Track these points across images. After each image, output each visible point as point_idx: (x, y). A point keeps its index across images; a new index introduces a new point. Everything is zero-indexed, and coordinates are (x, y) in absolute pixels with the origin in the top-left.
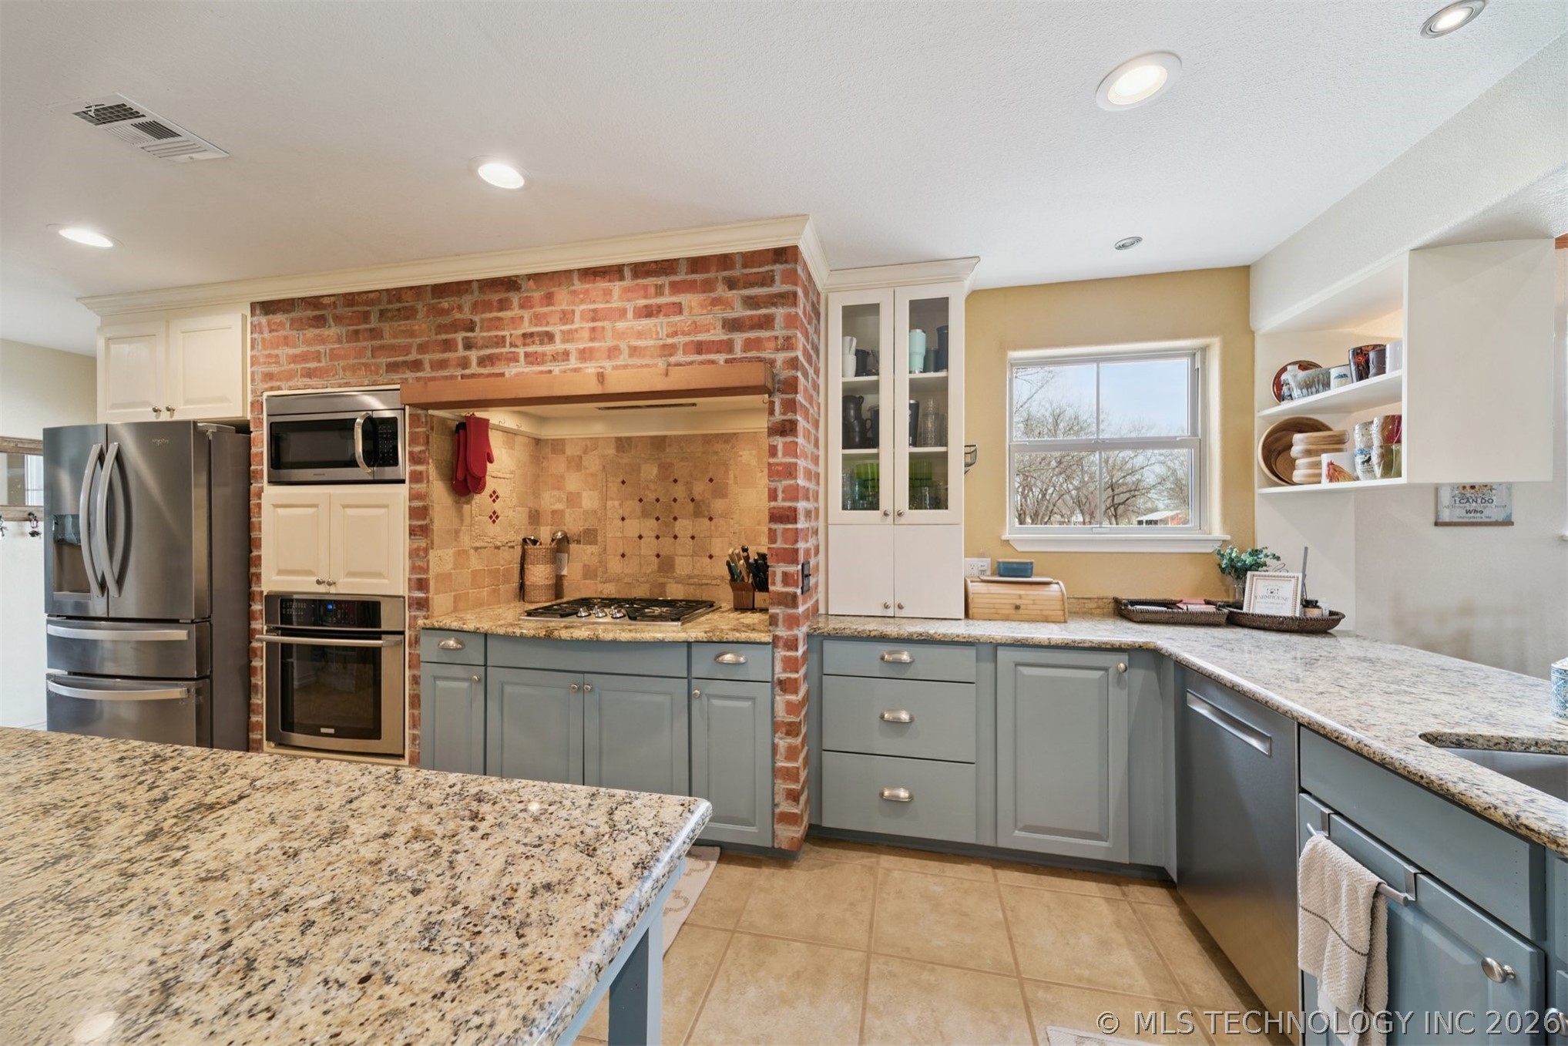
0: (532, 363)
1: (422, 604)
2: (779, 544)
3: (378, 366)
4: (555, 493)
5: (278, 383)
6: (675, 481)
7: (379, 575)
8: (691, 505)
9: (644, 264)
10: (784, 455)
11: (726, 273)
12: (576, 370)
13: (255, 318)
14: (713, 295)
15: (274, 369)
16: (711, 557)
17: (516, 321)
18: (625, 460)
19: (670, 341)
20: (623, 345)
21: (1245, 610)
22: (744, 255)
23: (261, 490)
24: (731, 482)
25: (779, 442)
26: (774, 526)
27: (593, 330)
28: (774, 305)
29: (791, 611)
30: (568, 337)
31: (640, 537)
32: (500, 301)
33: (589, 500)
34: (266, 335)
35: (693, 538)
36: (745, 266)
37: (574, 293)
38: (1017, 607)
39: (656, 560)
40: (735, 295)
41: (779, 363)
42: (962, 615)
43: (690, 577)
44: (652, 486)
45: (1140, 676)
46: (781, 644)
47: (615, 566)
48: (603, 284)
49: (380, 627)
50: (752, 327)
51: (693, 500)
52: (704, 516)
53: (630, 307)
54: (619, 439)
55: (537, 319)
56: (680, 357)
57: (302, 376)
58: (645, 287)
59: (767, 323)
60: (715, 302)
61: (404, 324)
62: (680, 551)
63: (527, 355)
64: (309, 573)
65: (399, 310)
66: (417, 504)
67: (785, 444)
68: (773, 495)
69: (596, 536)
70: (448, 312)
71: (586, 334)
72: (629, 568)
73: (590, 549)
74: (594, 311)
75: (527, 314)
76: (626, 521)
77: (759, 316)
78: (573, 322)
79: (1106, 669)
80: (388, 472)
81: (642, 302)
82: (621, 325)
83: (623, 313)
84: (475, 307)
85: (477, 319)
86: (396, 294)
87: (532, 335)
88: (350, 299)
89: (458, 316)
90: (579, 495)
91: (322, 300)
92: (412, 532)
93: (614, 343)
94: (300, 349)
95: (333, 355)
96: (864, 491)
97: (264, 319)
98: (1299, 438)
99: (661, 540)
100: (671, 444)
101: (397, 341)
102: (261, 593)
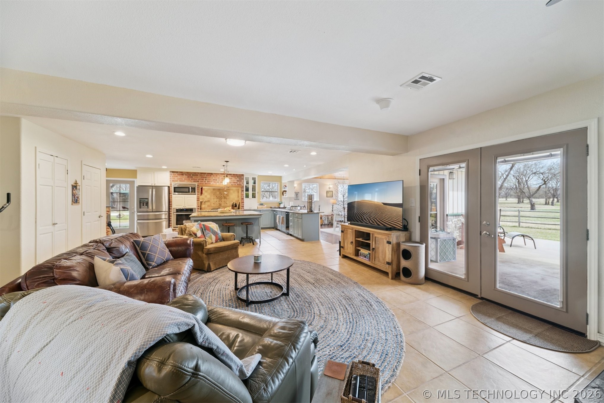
2: (242, 201)
3: (192, 181)
5: (175, 182)
6: (222, 194)
7: (192, 206)
9: (228, 174)
11: (237, 176)
15: (174, 180)
16: (227, 204)
17: (212, 178)
22: (239, 174)
23: (172, 196)
25: (242, 192)
31: (217, 201)
32: (210, 175)
34: (173, 175)
35: (224, 201)
38: (262, 207)
39: (219, 204)
40: (238, 178)
41: (242, 185)
42: (258, 208)
44: (218, 195)
45: (272, 212)
49: (192, 211)
50: (239, 181)
51: (224, 197)
56: (232, 183)
57: (180, 181)
59: (241, 181)
60: (236, 178)
61: (196, 176)
62: (222, 203)
63: (214, 182)
64: (181, 205)
66: (197, 197)
68: (242, 197)
70: (203, 176)
72: (215, 205)
73: (209, 203)
75: (214, 177)
76: (214, 199)
78: (220, 179)
80: (194, 193)
84: (207, 176)
86: (195, 173)
87: (214, 179)
88: (188, 173)
91: (183, 172)
92: (197, 200)
94: (179, 178)
95: (185, 179)
96: (247, 196)
97: (172, 173)
98: (284, 192)
99: (220, 202)
100: (221, 190)
101: (195, 178)
102: (172, 208)
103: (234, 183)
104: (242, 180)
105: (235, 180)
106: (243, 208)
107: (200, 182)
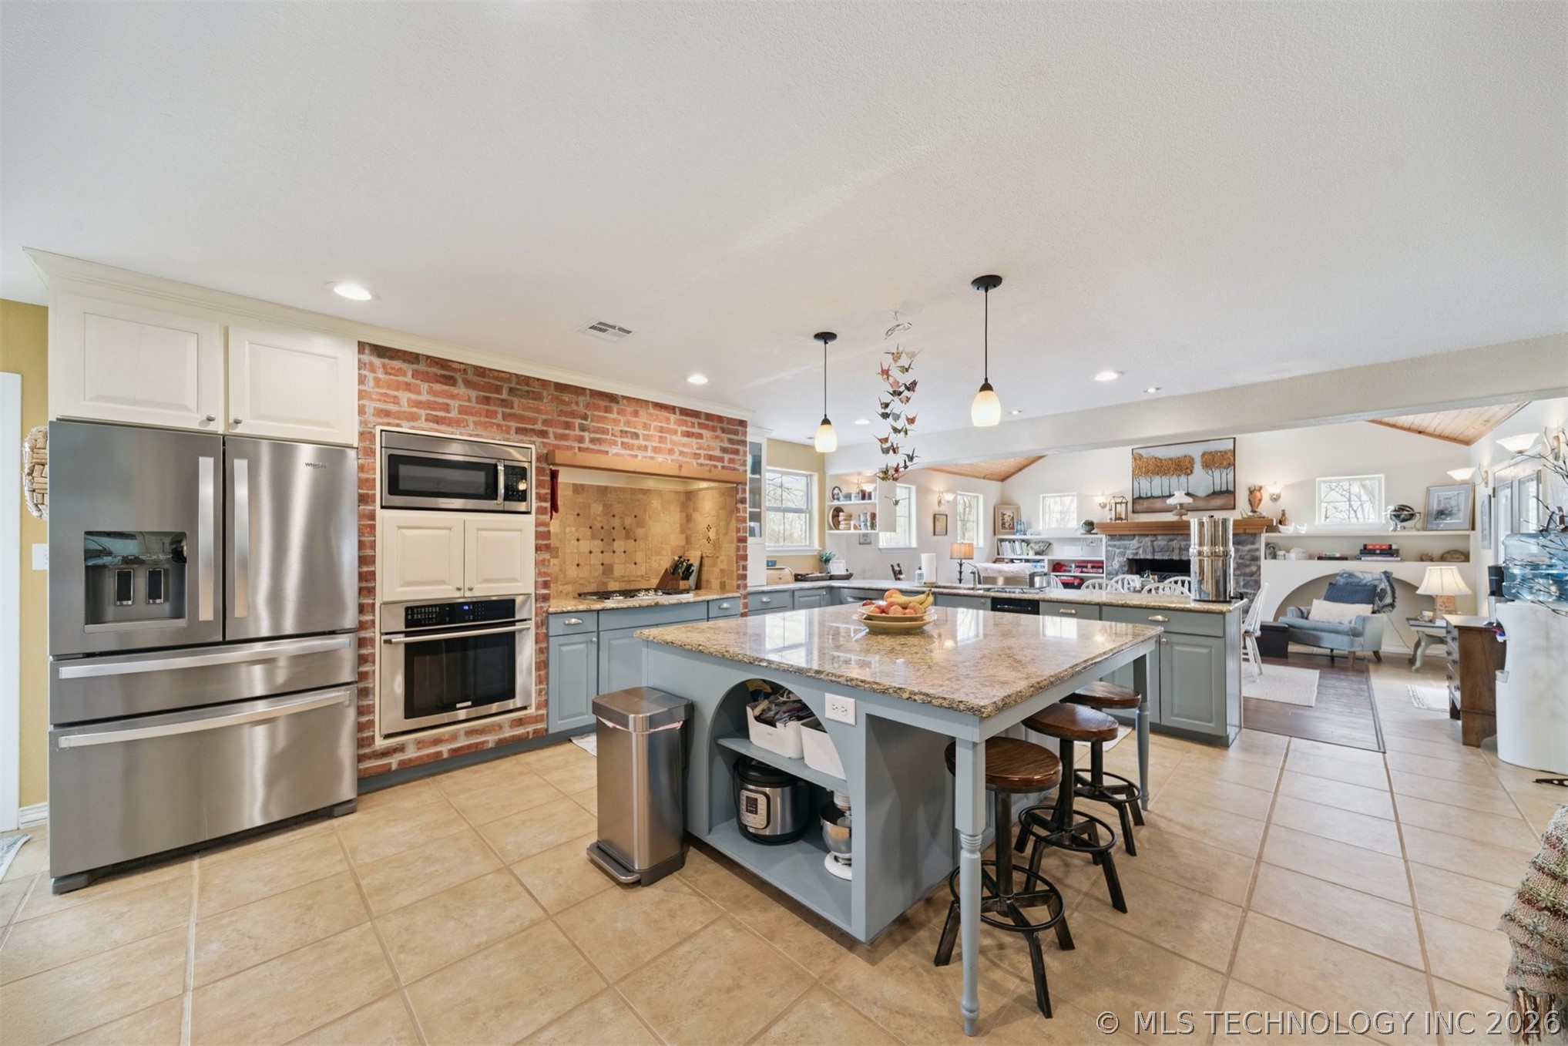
0: (625, 448)
1: (545, 598)
3: (509, 428)
5: (399, 422)
6: (614, 516)
7: (515, 580)
8: (624, 531)
9: (685, 409)
11: (721, 425)
12: (652, 458)
13: (363, 357)
14: (716, 434)
15: (390, 407)
16: (635, 564)
17: (616, 422)
18: (580, 499)
19: (698, 452)
20: (676, 449)
21: (833, 574)
22: (728, 418)
24: (647, 518)
27: (661, 437)
28: (738, 444)
30: (647, 438)
31: (591, 552)
32: (606, 407)
34: (380, 375)
35: (625, 552)
36: (728, 424)
37: (650, 414)
38: (780, 579)
39: (601, 567)
40: (724, 436)
42: (766, 583)
43: (623, 577)
44: (599, 519)
46: (742, 597)
48: (664, 413)
49: (514, 617)
50: (732, 453)
51: (624, 528)
52: (631, 539)
53: (679, 429)
55: (628, 423)
56: (702, 461)
57: (428, 421)
58: (686, 422)
59: (736, 452)
60: (717, 437)
61: (531, 403)
62: (617, 561)
63: (622, 443)
64: (442, 582)
65: (527, 392)
66: (539, 529)
69: (558, 551)
70: (568, 403)
71: (657, 439)
72: (583, 573)
74: (661, 427)
75: (623, 419)
76: (581, 542)
77: (733, 449)
78: (650, 430)
80: (522, 506)
81: (685, 429)
82: (674, 438)
83: (675, 432)
84: (588, 406)
85: (589, 413)
86: (526, 380)
87: (626, 432)
88: (481, 371)
89: (575, 408)
91: (451, 364)
92: (538, 549)
93: (672, 447)
94: (424, 397)
95: (462, 410)
97: (377, 362)
99: (605, 553)
100: (610, 492)
101: (526, 413)
102: (373, 605)
103: (711, 458)
104: (741, 448)
105: (712, 444)
106: (745, 586)
107: (547, 440)
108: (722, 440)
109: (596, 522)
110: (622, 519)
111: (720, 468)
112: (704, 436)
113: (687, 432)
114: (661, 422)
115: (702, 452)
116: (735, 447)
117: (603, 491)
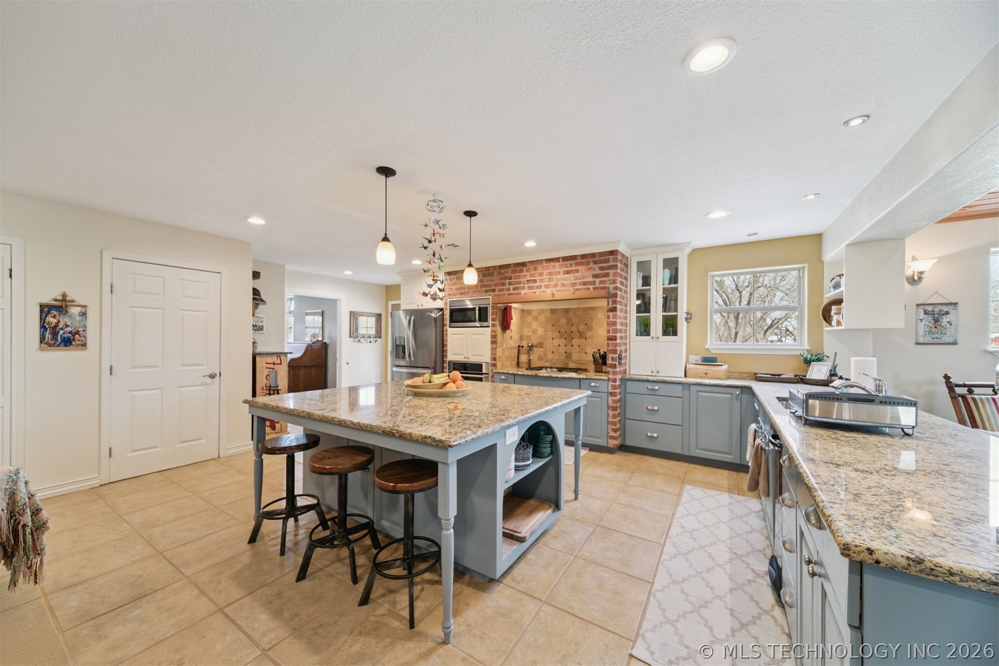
0: (530, 289)
1: (494, 365)
2: (610, 348)
3: (482, 291)
4: (528, 329)
5: (454, 297)
6: (573, 325)
7: (482, 356)
8: (579, 334)
9: (566, 257)
10: (613, 318)
11: (593, 259)
12: (544, 292)
14: (589, 266)
15: (451, 292)
16: (586, 353)
17: (525, 276)
18: (554, 317)
19: (575, 282)
20: (559, 283)
21: (807, 377)
22: (599, 253)
23: (447, 329)
24: (594, 325)
25: (611, 314)
26: (609, 342)
27: (550, 278)
28: (610, 269)
29: (614, 370)
30: (541, 281)
31: (559, 345)
32: (520, 270)
33: (540, 332)
34: (449, 282)
35: (579, 346)
36: (600, 257)
37: (543, 267)
39: (565, 354)
40: (597, 266)
41: (611, 288)
42: (683, 376)
43: (578, 361)
44: (564, 327)
46: (611, 380)
47: (550, 356)
48: (552, 264)
49: (482, 371)
50: (602, 277)
51: (579, 332)
52: (583, 338)
53: (561, 271)
54: (551, 309)
55: (532, 275)
56: (578, 287)
57: (459, 294)
58: (567, 264)
59: (607, 275)
60: (589, 269)
61: (490, 278)
62: (574, 351)
63: (528, 287)
64: (461, 355)
65: (489, 273)
66: (493, 334)
67: (613, 315)
68: (608, 332)
69: (543, 345)
70: (503, 274)
71: (547, 280)
72: (555, 357)
73: (541, 350)
74: (550, 272)
75: (528, 274)
76: (554, 340)
77: (604, 273)
78: (543, 276)
79: (732, 394)
80: (485, 324)
81: (565, 269)
82: (558, 277)
83: (559, 273)
84: (512, 272)
85: (512, 276)
86: (488, 269)
87: (530, 280)
89: (507, 275)
90: (537, 330)
92: (492, 343)
93: (556, 283)
94: (459, 286)
96: (644, 329)
97: (448, 277)
98: (834, 308)
99: (567, 346)
100: (571, 311)
101: (488, 283)
102: (447, 361)
103: (584, 284)
105: (585, 273)
106: (615, 373)
107: (497, 293)
108: (594, 269)
109: (562, 329)
110: (578, 327)
111: (592, 289)
112: (580, 270)
113: (567, 271)
114: (550, 270)
115: (578, 281)
116: (606, 271)
117: (567, 311)
